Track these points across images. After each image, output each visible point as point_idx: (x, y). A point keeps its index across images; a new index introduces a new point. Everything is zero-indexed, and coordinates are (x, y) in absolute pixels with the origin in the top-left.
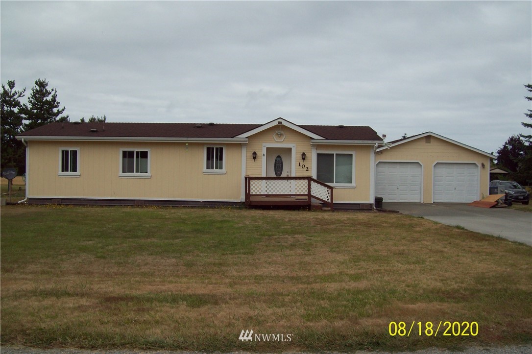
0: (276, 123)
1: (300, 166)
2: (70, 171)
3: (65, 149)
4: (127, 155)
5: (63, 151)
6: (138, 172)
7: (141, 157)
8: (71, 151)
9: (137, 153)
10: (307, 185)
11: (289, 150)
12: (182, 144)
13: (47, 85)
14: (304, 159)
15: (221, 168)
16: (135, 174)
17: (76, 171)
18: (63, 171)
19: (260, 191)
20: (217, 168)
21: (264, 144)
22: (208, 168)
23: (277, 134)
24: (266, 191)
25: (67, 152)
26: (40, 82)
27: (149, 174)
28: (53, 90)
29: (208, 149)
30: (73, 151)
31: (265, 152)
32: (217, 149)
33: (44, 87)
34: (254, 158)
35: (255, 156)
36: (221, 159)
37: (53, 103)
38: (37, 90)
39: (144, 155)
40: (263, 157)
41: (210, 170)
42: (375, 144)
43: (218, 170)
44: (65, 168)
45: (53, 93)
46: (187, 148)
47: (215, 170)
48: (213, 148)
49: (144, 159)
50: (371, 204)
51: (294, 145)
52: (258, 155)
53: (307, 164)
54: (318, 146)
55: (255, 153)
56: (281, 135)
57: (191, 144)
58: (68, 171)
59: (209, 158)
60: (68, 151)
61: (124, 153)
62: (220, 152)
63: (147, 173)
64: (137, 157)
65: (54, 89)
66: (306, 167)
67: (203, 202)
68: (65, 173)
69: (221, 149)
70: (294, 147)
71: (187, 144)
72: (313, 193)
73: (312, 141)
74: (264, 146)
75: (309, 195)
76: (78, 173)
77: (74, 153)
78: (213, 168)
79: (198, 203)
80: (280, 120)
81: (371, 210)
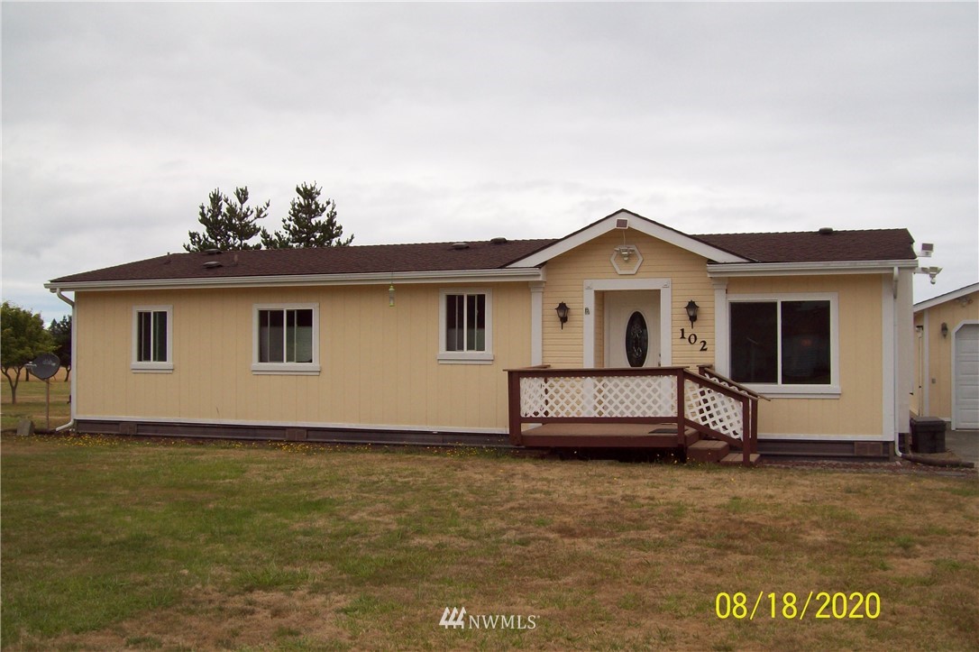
0: (611, 225)
1: (683, 337)
2: (154, 360)
3: (145, 309)
4: (269, 320)
5: (140, 314)
6: (293, 361)
7: (299, 325)
8: (155, 313)
9: (290, 313)
10: (674, 390)
11: (654, 295)
12: (381, 289)
13: (318, 193)
14: (693, 319)
15: (481, 348)
16: (285, 365)
17: (165, 360)
18: (140, 360)
19: (578, 408)
20: (470, 347)
21: (587, 283)
22: (450, 347)
23: (620, 255)
24: (595, 408)
25: (148, 315)
26: (305, 189)
27: (315, 365)
28: (328, 203)
29: (451, 301)
30: (160, 313)
31: (589, 301)
32: (471, 299)
33: (313, 199)
34: (564, 320)
35: (563, 313)
36: (482, 325)
37: (330, 229)
38: (300, 205)
39: (305, 318)
40: (586, 317)
41: (455, 354)
42: (892, 269)
43: (475, 354)
44: (144, 355)
45: (329, 209)
46: (392, 298)
47: (466, 353)
48: (461, 298)
49: (305, 329)
50: (886, 443)
51: (665, 281)
52: (572, 311)
53: (700, 330)
54: (731, 283)
55: (563, 307)
56: (631, 256)
57: (402, 289)
58: (150, 359)
59: (452, 322)
60: (150, 314)
61: (263, 314)
62: (478, 304)
63: (311, 361)
64: (290, 324)
65: (332, 202)
66: (699, 341)
67: (439, 433)
68: (144, 364)
69: (482, 298)
70: (666, 287)
71: (391, 289)
72: (692, 414)
73: (711, 267)
74: (589, 288)
75: (681, 419)
76: (168, 364)
77: (162, 317)
78: (461, 348)
79: (426, 437)
80: (622, 217)
81: (886, 459)
